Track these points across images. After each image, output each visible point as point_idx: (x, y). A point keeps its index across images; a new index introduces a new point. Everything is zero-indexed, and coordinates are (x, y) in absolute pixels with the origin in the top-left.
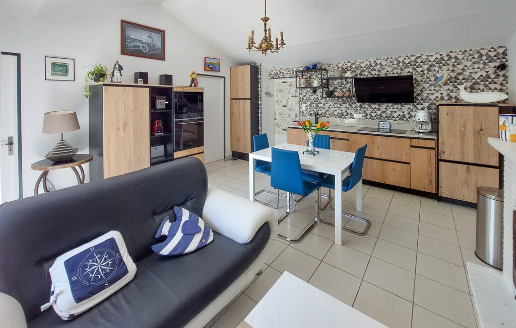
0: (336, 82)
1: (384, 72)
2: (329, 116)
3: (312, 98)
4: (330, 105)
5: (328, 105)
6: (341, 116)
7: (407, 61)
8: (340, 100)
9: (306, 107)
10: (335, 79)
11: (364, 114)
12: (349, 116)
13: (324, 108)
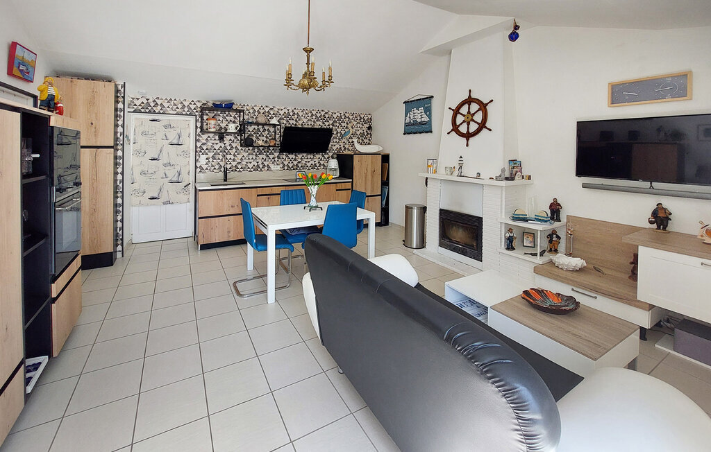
0: (251, 128)
1: (300, 122)
2: (241, 170)
3: (217, 147)
4: (243, 156)
5: (240, 157)
6: (256, 168)
7: (318, 115)
8: (256, 150)
9: (207, 159)
10: (251, 124)
11: (281, 166)
12: (266, 168)
13: (234, 160)
